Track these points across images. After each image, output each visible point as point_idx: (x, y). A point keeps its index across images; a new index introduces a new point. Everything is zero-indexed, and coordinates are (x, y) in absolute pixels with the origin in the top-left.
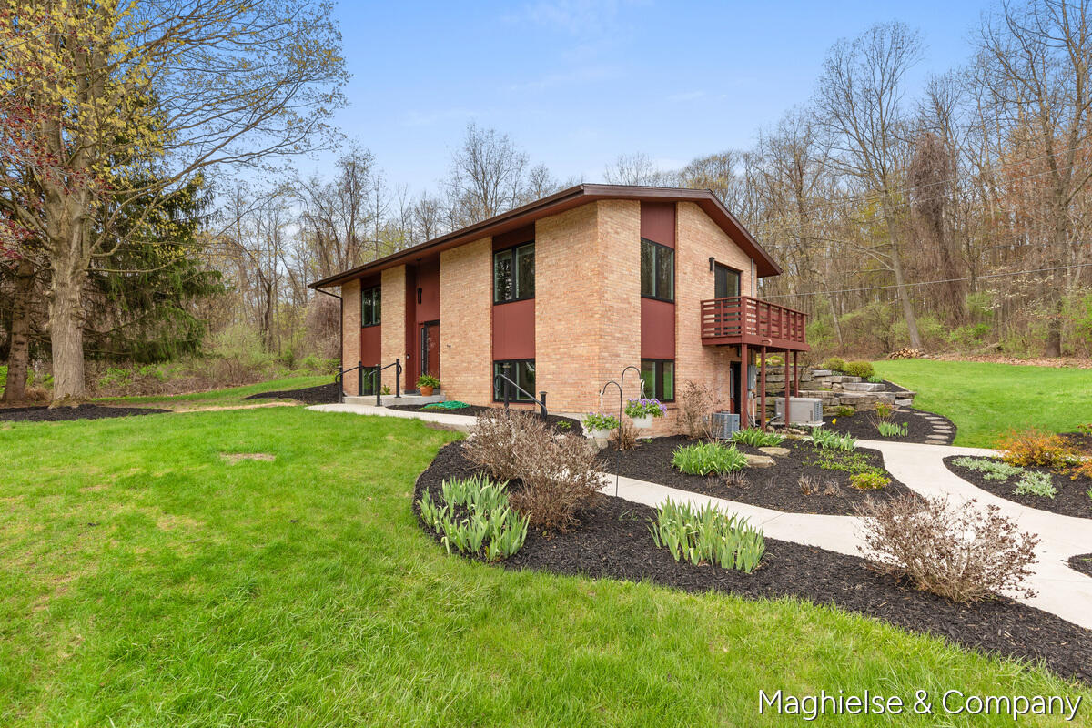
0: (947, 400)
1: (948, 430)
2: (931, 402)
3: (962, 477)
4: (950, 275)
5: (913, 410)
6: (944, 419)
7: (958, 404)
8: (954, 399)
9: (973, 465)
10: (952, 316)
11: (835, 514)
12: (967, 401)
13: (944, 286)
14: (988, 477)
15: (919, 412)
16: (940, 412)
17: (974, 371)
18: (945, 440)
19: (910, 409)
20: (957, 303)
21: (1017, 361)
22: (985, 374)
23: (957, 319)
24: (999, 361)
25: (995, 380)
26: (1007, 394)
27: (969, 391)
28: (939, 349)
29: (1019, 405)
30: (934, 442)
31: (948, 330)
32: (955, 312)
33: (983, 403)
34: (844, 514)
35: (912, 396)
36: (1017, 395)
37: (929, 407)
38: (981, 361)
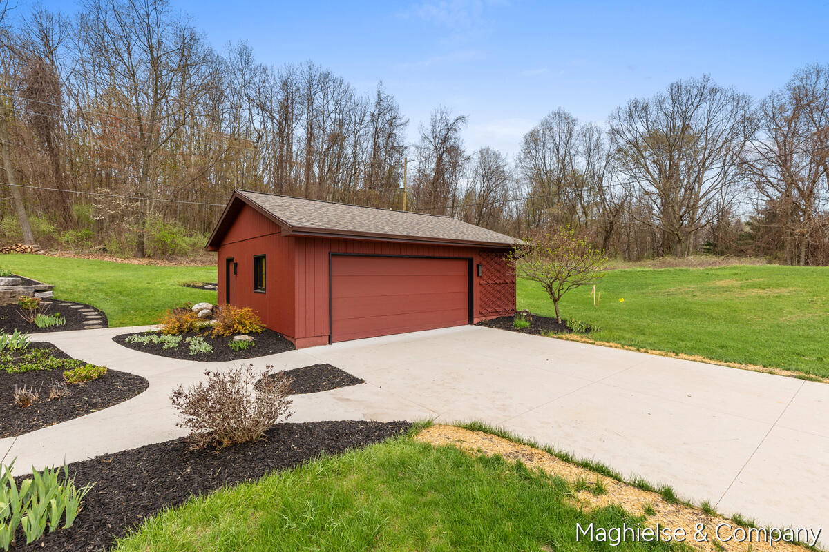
0: (84, 291)
1: (96, 315)
2: (71, 293)
3: (142, 351)
4: (60, 186)
5: (55, 301)
6: (88, 307)
7: (95, 293)
8: (89, 290)
9: (146, 340)
10: (62, 220)
11: (77, 415)
12: (101, 291)
13: (56, 193)
14: (166, 347)
15: (62, 302)
16: (81, 300)
17: (91, 267)
18: (100, 324)
19: (52, 300)
20: (66, 210)
21: (118, 260)
22: (100, 269)
23: (67, 222)
24: (106, 259)
25: (113, 274)
26: (128, 285)
27: (98, 283)
28: (52, 246)
29: (139, 292)
30: (91, 327)
31: (59, 232)
32: (65, 216)
33: (113, 291)
34: (88, 412)
35: (51, 288)
36: (135, 285)
37: (71, 298)
38: (92, 258)
